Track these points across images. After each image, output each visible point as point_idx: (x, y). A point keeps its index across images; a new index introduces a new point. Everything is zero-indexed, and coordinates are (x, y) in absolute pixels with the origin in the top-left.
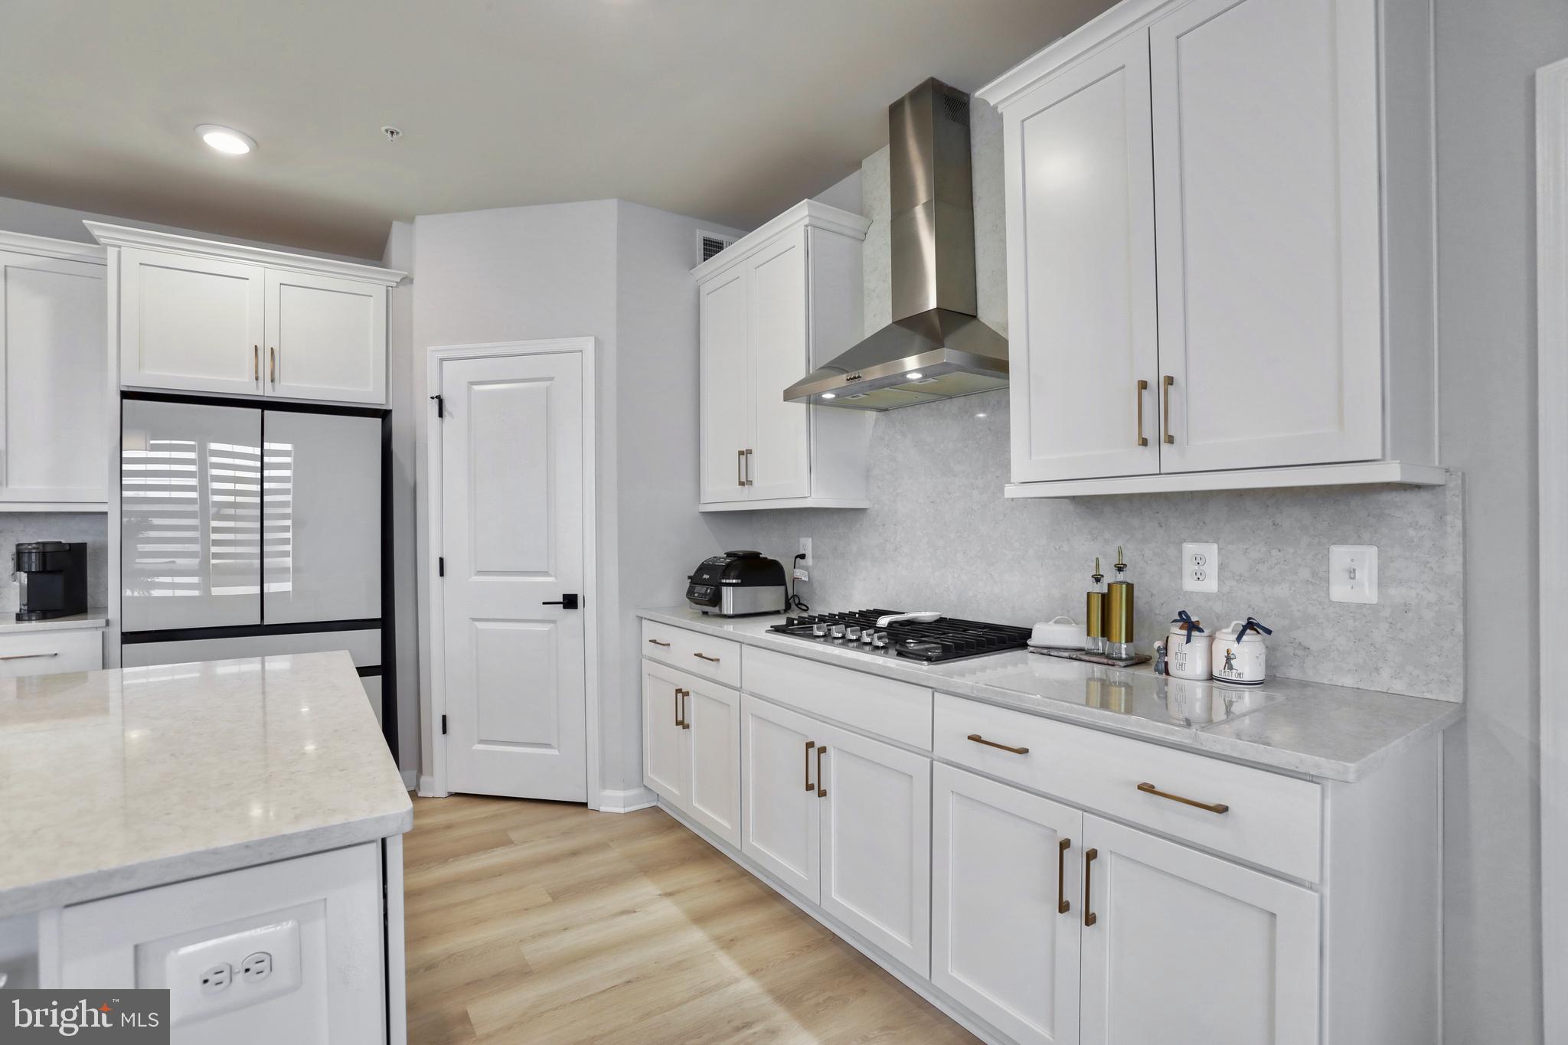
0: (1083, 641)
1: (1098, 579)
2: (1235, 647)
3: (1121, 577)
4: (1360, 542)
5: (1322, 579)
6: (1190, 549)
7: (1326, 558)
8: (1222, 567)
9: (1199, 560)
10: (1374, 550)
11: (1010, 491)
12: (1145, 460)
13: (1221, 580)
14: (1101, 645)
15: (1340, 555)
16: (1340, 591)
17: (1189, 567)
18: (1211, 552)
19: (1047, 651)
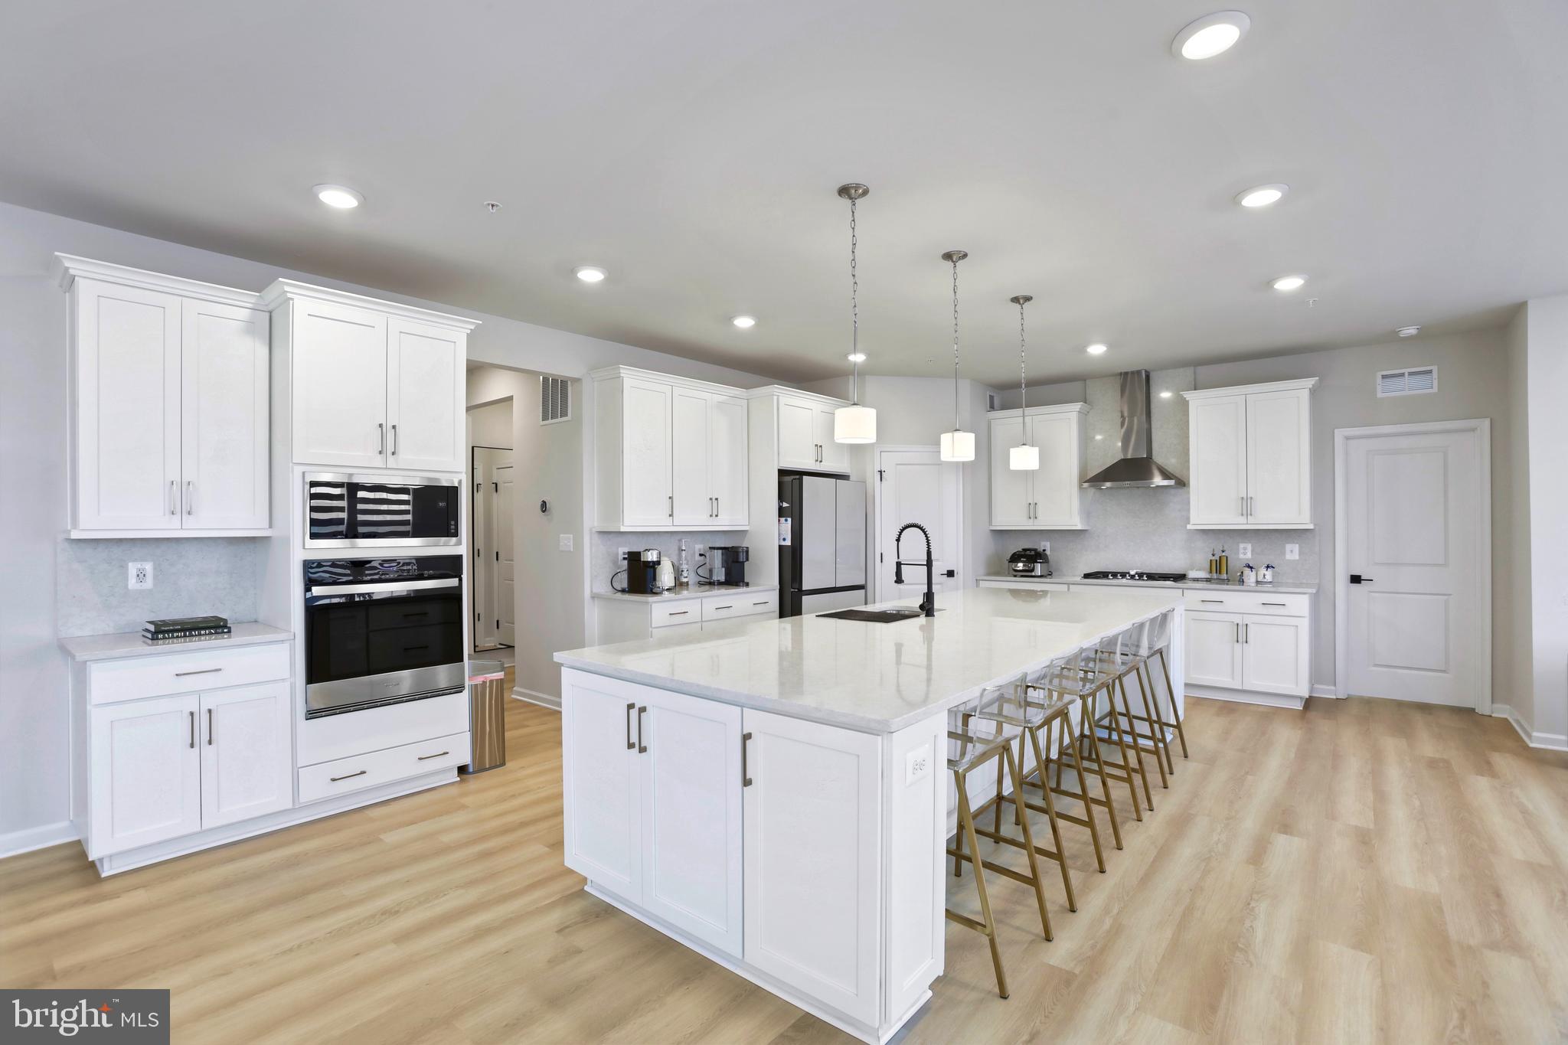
0: (1208, 576)
1: (1213, 555)
2: (1266, 573)
3: (1224, 554)
4: (1294, 543)
5: (1283, 553)
6: (1242, 546)
7: (1284, 548)
8: (1252, 551)
9: (1245, 549)
10: (1297, 545)
11: (1189, 527)
12: (1243, 520)
13: (1252, 555)
14: (1215, 576)
15: (1288, 547)
16: (1288, 556)
17: (1241, 551)
18: (1249, 546)
19: (1196, 580)
